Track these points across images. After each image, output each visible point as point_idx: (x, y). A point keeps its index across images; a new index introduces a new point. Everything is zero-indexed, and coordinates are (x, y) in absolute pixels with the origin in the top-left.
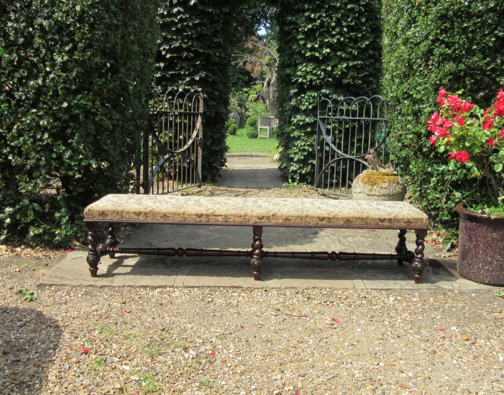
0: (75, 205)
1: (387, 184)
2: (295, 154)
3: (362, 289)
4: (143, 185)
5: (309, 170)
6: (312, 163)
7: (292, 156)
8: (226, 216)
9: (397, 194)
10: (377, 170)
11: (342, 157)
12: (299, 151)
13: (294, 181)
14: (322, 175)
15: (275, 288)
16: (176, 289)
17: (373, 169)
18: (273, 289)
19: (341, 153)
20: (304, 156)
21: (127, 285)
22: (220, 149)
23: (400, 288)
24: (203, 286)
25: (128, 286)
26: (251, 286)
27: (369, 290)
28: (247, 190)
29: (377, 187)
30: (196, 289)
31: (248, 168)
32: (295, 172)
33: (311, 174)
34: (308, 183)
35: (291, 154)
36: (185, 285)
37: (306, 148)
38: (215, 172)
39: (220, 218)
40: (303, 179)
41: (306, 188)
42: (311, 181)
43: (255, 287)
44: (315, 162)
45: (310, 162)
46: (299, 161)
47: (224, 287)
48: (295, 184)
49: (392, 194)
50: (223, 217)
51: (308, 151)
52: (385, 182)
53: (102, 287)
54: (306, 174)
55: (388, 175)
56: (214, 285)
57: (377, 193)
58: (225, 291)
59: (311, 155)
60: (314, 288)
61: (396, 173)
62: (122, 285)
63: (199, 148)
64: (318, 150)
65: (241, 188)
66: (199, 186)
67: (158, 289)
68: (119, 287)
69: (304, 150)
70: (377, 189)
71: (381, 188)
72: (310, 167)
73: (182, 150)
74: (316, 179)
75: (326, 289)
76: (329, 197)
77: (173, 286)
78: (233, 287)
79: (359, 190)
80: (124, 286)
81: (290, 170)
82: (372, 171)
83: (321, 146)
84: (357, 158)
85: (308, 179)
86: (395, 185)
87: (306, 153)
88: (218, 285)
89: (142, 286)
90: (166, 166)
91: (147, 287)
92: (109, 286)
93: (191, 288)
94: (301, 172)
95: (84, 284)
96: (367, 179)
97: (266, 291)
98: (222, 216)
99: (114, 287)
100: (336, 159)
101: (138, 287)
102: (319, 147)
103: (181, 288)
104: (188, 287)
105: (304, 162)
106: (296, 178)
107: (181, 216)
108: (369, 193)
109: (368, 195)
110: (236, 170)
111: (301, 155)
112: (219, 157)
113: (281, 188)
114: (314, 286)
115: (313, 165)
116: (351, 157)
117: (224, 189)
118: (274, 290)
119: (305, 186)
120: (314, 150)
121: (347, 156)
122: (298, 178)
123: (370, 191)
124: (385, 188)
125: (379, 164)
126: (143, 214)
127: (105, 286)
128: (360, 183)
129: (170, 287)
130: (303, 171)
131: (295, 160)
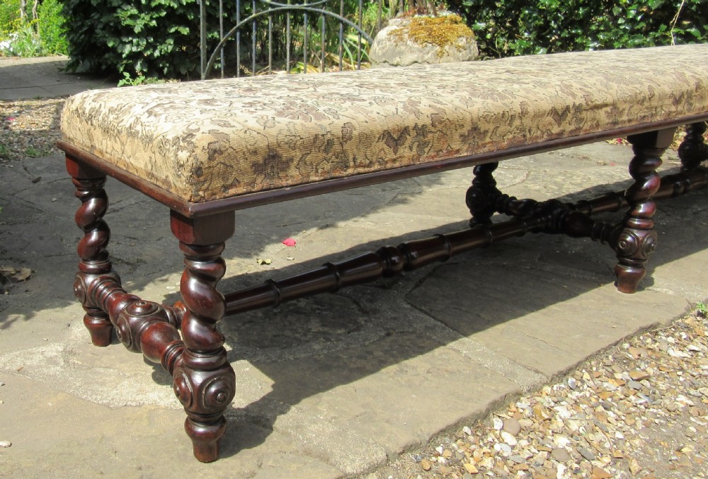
1: (464, 40)
5: (171, 47)
6: (177, 32)
7: (129, 22)
8: (614, 105)
11: (270, 9)
12: (141, 12)
13: (134, 76)
14: (218, 54)
20: (158, 19)
29: (450, 48)
32: (134, 56)
33: (171, 58)
35: (122, 19)
37: (163, 2)
39: (602, 115)
40: (151, 68)
42: (169, 72)
44: (185, 30)
45: (173, 30)
46: (147, 31)
48: (138, 80)
50: (608, 109)
51: (170, 8)
52: (460, 36)
54: (162, 57)
55: (456, 22)
59: (175, 17)
69: (158, 8)
71: (458, 48)
72: (171, 41)
74: (205, 64)
79: (410, 58)
81: (122, 53)
82: (423, 17)
84: (312, 6)
85: (163, 68)
87: (164, 14)
91: (457, 426)
94: (152, 55)
96: (425, 33)
98: (606, 105)
100: (254, 15)
105: (156, 33)
107: (517, 122)
111: (152, 19)
116: (297, 6)
120: (179, 7)
121: (287, 6)
123: (439, 56)
124: (464, 48)
126: (413, 133)
130: (154, 51)
131: (137, 30)
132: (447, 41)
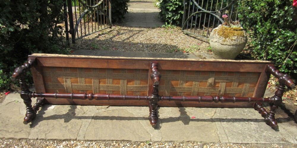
0: (9, 58)
1: (236, 37)
2: (170, 6)
3: (226, 143)
4: (70, 32)
5: (178, 17)
6: (181, 13)
7: (168, 7)
9: (242, 44)
10: (229, 25)
11: (201, 11)
12: (173, 5)
13: (168, 23)
14: (187, 22)
15: (157, 142)
16: (78, 143)
17: (226, 25)
18: (155, 142)
19: (201, 8)
20: (176, 8)
21: (39, 138)
22: (123, 2)
23: (256, 142)
24: (99, 140)
25: (41, 139)
26: (138, 140)
27: (232, 144)
28: (140, 29)
29: (228, 39)
30: (94, 143)
31: (142, 12)
32: (169, 18)
33: (180, 20)
34: (177, 25)
35: (167, 6)
36: (86, 139)
37: (178, 3)
38: (120, 17)
40: (174, 23)
41: (176, 29)
42: (179, 25)
43: (141, 141)
44: (183, 12)
45: (180, 12)
46: (172, 11)
47: (116, 141)
48: (170, 25)
49: (239, 44)
51: (179, 5)
52: (235, 36)
53: (20, 139)
54: (176, 20)
55: (237, 30)
56: (109, 139)
57: (228, 43)
58: (117, 145)
59: (180, 8)
60: (188, 142)
61: (242, 28)
62: (36, 138)
63: (109, 2)
64: (185, 5)
65: (136, 27)
66: (111, 28)
67: (64, 143)
68: (34, 140)
69: (176, 4)
70: (228, 41)
71: (232, 40)
72: (179, 15)
73: (97, 5)
74: (183, 24)
75: (197, 142)
76: (191, 36)
77: (76, 139)
78: (123, 140)
79: (215, 40)
80: (37, 139)
81: (166, 17)
82: (225, 26)
83: (187, 3)
84: (212, 13)
85: (177, 23)
86: (241, 38)
87: (177, 6)
88: (112, 138)
89: (52, 140)
90: (90, 13)
92: (26, 139)
93: (90, 141)
94: (173, 18)
95: (6, 137)
96: (222, 33)
97: (150, 144)
99: (30, 140)
100: (197, 12)
101: (48, 140)
102: (186, 3)
103: (82, 142)
104: (88, 141)
105: (175, 12)
106: (170, 22)
108: (223, 43)
109: (222, 44)
110: (134, 13)
111: (174, 7)
112: (123, 7)
113: (160, 27)
114: (188, 141)
115: (181, 15)
116: (208, 12)
117: (126, 28)
118: (156, 144)
119: (175, 27)
120: (182, 4)
121: (206, 11)
122: (171, 22)
123: (224, 41)
124: (235, 40)
125: (230, 21)
127: (23, 139)
128: (217, 35)
129: (74, 140)
130: (175, 17)
131: (170, 10)
132: (228, 37)
